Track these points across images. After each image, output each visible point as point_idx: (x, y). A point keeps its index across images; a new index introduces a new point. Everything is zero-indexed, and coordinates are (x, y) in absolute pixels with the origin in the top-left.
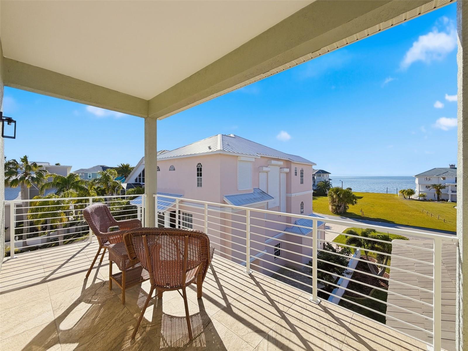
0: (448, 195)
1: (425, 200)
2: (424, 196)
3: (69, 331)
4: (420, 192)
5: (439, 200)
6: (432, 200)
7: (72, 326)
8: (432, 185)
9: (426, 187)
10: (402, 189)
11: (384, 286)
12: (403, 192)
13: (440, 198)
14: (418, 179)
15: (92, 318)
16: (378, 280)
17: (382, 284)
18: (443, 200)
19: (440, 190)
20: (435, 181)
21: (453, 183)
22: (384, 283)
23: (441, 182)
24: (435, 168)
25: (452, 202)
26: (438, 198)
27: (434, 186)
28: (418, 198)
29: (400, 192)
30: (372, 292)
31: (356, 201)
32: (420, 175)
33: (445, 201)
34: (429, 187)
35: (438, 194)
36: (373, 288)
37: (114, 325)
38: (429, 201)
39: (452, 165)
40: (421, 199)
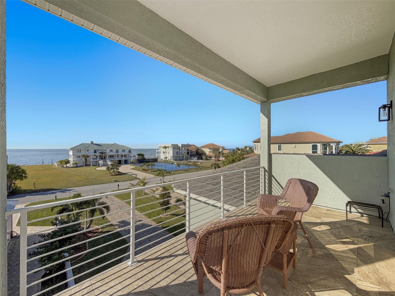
0: (91, 161)
1: (77, 167)
2: (77, 164)
3: (347, 289)
4: (73, 161)
5: (86, 165)
6: (82, 166)
7: (342, 290)
8: (82, 155)
9: (78, 157)
10: (61, 160)
11: (92, 236)
12: (61, 162)
13: (87, 164)
14: (72, 151)
15: (324, 281)
16: (86, 234)
17: (90, 235)
18: (88, 165)
19: (87, 158)
20: (83, 153)
21: (93, 153)
22: (91, 234)
23: (87, 153)
24: (83, 144)
25: (93, 166)
26: (86, 164)
27: (83, 156)
28: (72, 166)
29: (59, 162)
30: (87, 245)
31: (26, 175)
32: (73, 148)
33: (89, 166)
34: (80, 157)
35: (86, 161)
36: (86, 242)
37: (315, 264)
38: (80, 167)
39: (92, 142)
40: (74, 166)
